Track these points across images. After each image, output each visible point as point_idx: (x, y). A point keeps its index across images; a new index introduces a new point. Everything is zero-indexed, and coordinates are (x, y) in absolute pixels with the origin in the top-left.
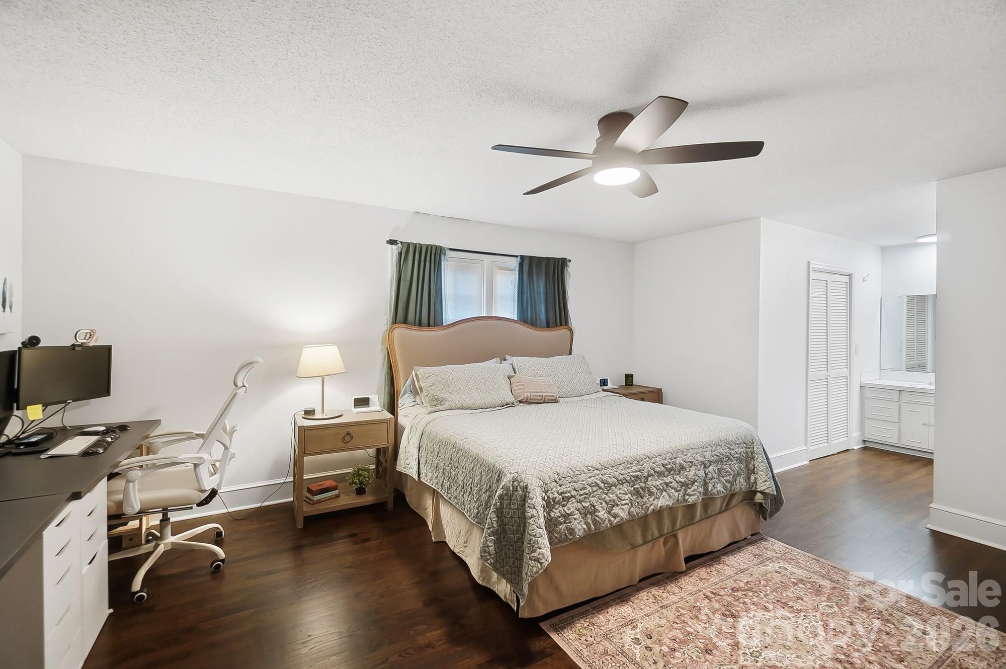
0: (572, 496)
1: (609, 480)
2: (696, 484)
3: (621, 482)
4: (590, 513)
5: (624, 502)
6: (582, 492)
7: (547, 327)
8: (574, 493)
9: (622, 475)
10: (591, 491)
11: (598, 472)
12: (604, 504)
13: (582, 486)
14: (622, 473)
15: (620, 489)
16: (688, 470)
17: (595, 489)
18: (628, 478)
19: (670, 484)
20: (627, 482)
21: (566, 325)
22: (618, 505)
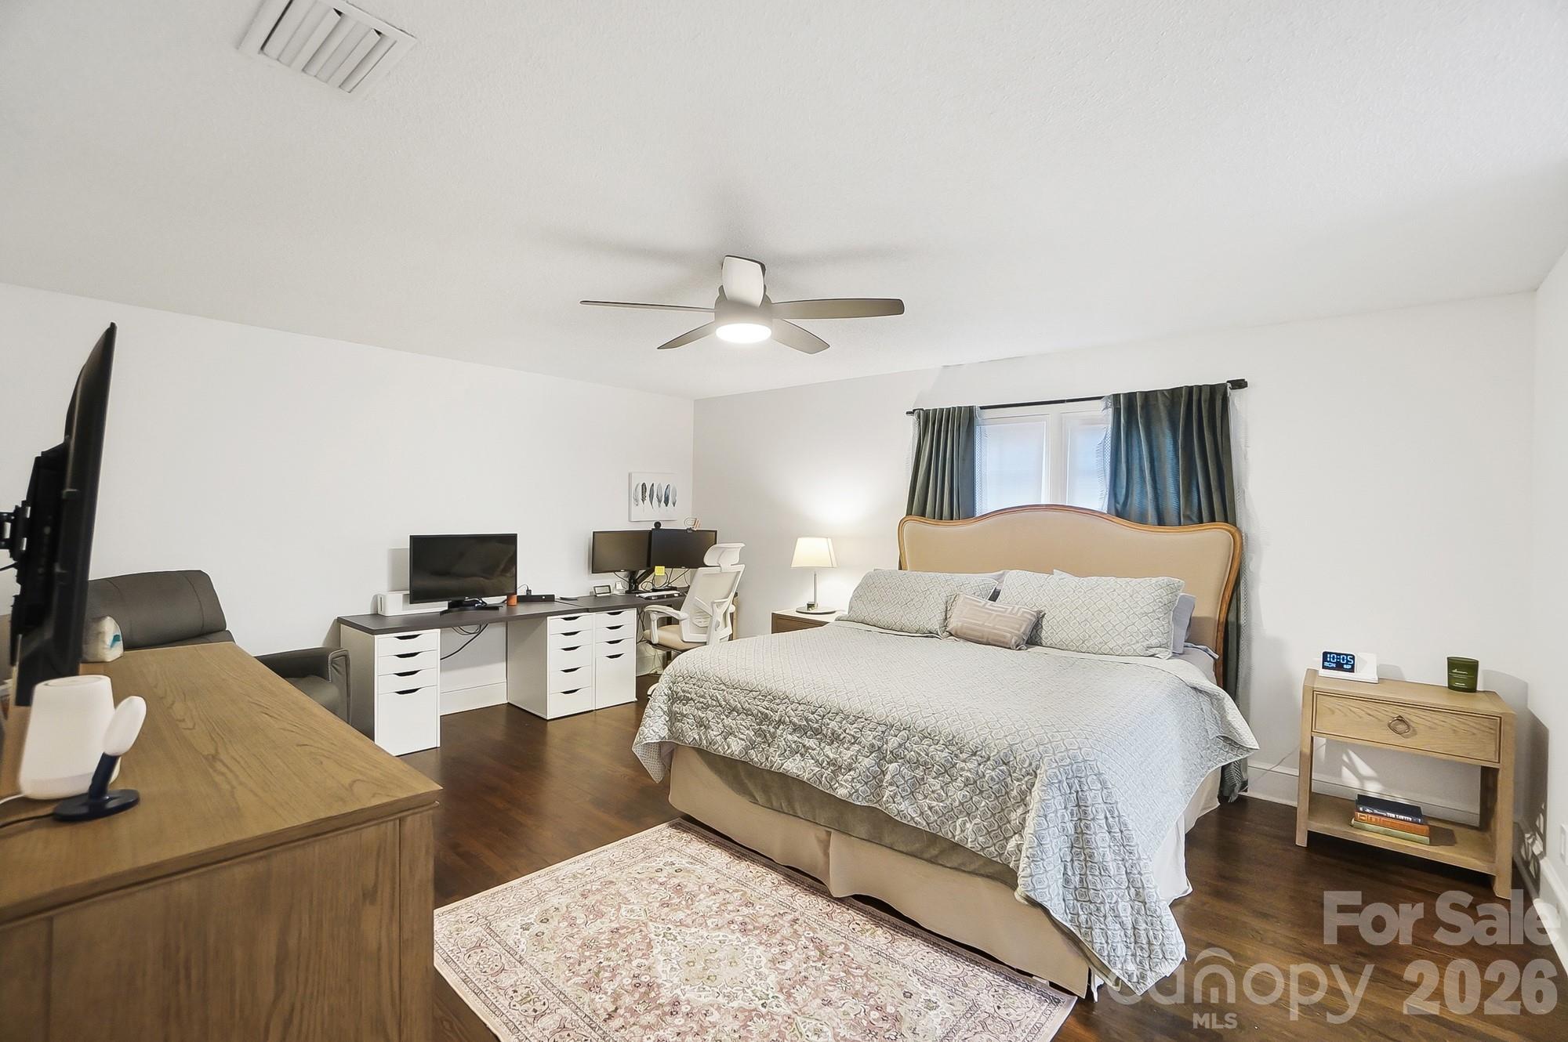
0: (692, 699)
1: (732, 701)
2: (852, 773)
3: (748, 713)
4: (705, 727)
5: (742, 736)
6: (702, 700)
7: (1159, 525)
8: (693, 696)
9: (749, 704)
10: (710, 702)
11: (724, 688)
12: (720, 725)
13: (702, 693)
14: (749, 701)
15: (743, 720)
16: (845, 746)
17: (714, 703)
18: (755, 712)
19: (810, 751)
20: (752, 714)
21: (1226, 521)
22: (736, 736)
